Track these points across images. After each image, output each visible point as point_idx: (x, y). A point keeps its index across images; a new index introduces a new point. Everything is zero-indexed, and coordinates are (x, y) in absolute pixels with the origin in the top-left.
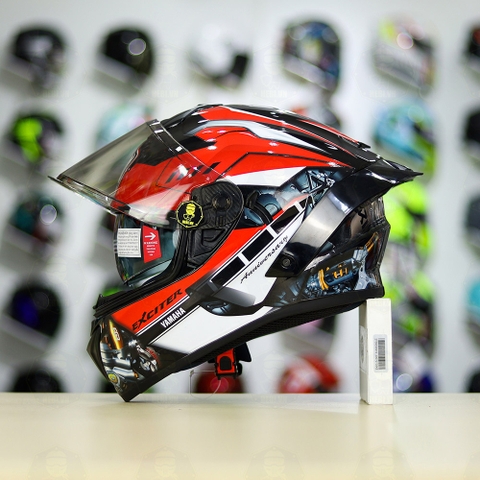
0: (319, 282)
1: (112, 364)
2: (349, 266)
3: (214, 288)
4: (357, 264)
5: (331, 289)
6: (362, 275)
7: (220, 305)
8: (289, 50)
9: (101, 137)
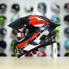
0: (47, 41)
1: (17, 52)
2: (51, 38)
3: (32, 41)
4: (52, 38)
5: (49, 42)
6: (53, 39)
7: (33, 44)
8: (39, 7)
9: (12, 20)
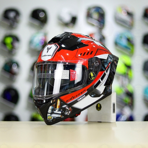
3: (94, 89)
7: (93, 94)
8: (89, 15)
9: (31, 42)
